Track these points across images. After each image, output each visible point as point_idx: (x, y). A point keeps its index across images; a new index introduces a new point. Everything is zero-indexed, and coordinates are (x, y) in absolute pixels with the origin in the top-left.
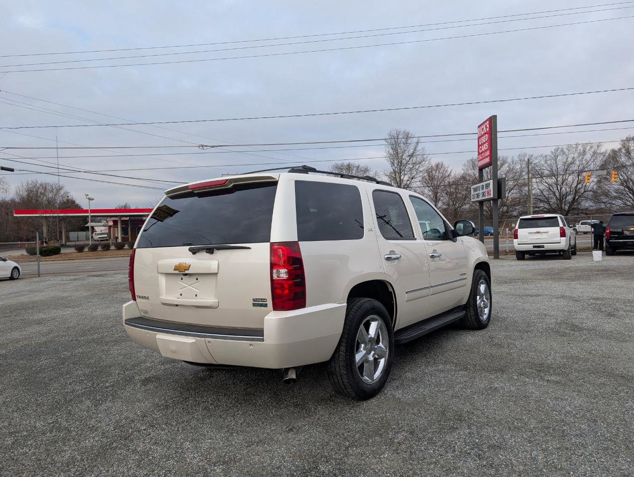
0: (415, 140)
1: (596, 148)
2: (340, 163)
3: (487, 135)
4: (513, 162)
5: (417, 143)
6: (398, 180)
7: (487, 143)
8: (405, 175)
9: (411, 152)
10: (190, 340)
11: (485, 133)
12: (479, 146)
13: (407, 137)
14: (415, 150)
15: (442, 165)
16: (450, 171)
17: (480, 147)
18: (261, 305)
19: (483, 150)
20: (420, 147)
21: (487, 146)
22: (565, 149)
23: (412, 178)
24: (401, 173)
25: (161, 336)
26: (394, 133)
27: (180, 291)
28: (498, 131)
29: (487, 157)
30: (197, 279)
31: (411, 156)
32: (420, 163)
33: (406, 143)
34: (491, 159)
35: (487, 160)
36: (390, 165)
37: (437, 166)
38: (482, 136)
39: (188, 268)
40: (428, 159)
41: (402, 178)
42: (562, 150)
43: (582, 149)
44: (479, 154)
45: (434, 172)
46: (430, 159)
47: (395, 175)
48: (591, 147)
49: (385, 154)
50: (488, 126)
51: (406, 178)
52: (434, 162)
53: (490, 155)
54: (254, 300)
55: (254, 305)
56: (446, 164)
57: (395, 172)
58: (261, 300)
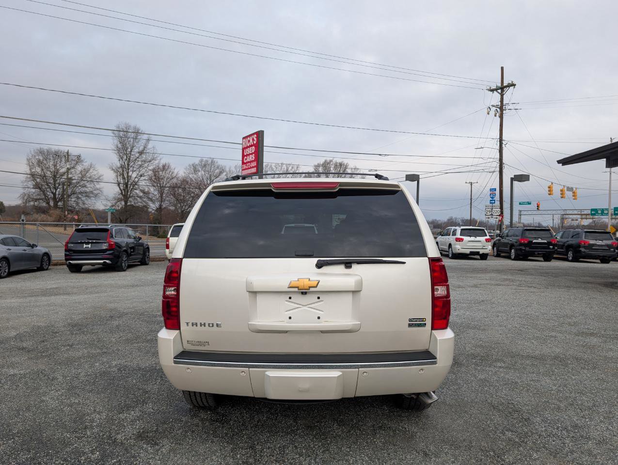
0: (145, 137)
1: (296, 169)
2: (45, 147)
3: (253, 147)
4: (230, 171)
5: (148, 140)
6: (126, 176)
7: (254, 155)
8: (133, 171)
9: (141, 148)
10: (335, 373)
11: (251, 146)
12: (243, 156)
13: (137, 132)
14: (145, 147)
15: (169, 166)
16: (176, 173)
17: (246, 157)
18: (419, 325)
19: (248, 160)
20: (150, 146)
21: (254, 157)
22: (273, 166)
23: (141, 176)
24: (128, 169)
25: (272, 373)
26: (122, 127)
27: (289, 314)
28: (264, 145)
29: (253, 167)
30: (319, 298)
31: (141, 153)
32: (150, 162)
33: (135, 138)
34: (257, 170)
35: (254, 170)
36: (118, 160)
37: (164, 166)
38: (248, 147)
39: (315, 286)
40: (159, 158)
41: (130, 173)
42: (271, 166)
43: (286, 168)
44: (243, 163)
45: (161, 173)
46: (161, 159)
47: (123, 171)
48: (292, 168)
49: (113, 147)
50: (255, 139)
51: (134, 175)
52: (163, 162)
53: (257, 166)
54: (410, 320)
55: (410, 325)
56: (172, 166)
57: (122, 167)
58: (418, 320)
